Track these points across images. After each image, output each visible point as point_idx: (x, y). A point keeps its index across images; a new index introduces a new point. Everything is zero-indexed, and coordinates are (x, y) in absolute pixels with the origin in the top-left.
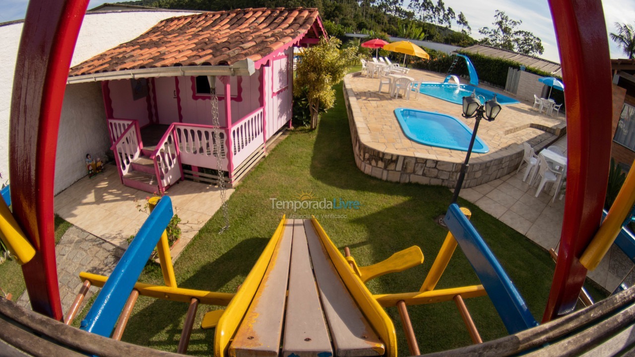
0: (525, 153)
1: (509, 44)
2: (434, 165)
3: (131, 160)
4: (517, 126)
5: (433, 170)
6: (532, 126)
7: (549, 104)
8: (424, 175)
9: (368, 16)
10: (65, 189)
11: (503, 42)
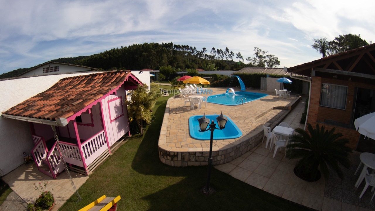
0: (265, 132)
1: (262, 63)
2: (201, 155)
3: (42, 158)
4: (265, 112)
5: (201, 157)
6: (274, 108)
7: (284, 93)
8: (196, 161)
9: (191, 60)
10: (14, 170)
11: (259, 63)
